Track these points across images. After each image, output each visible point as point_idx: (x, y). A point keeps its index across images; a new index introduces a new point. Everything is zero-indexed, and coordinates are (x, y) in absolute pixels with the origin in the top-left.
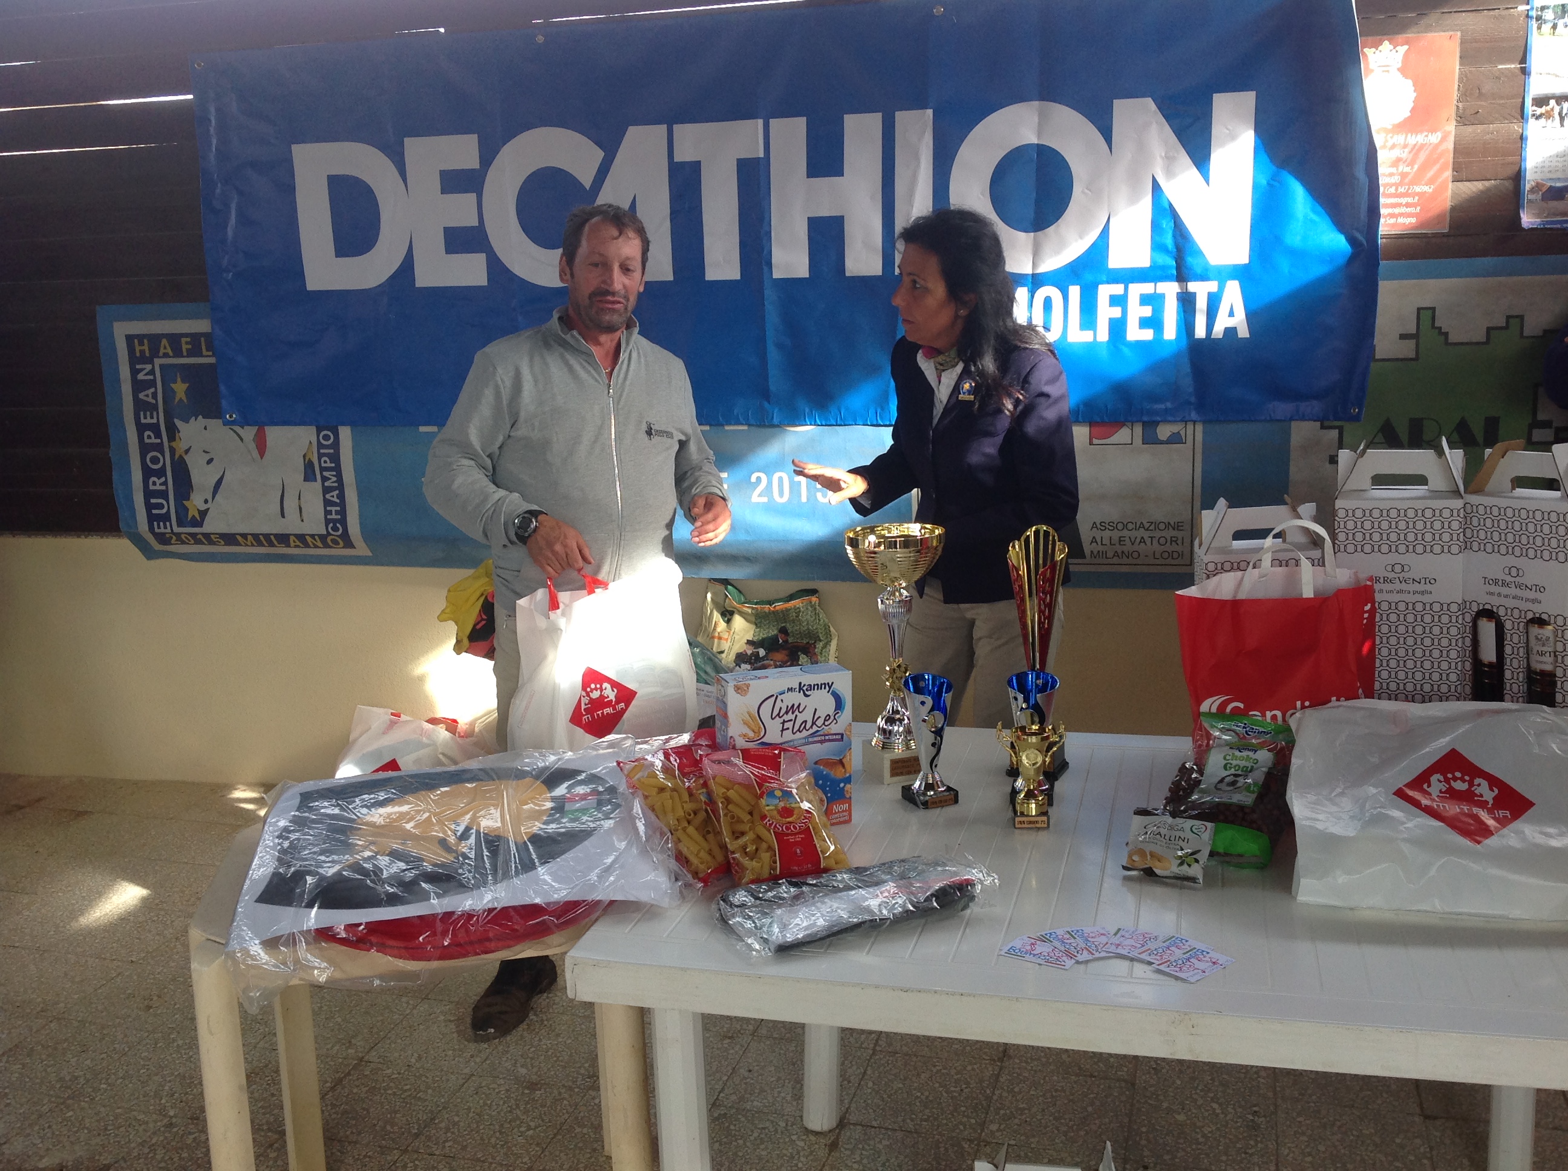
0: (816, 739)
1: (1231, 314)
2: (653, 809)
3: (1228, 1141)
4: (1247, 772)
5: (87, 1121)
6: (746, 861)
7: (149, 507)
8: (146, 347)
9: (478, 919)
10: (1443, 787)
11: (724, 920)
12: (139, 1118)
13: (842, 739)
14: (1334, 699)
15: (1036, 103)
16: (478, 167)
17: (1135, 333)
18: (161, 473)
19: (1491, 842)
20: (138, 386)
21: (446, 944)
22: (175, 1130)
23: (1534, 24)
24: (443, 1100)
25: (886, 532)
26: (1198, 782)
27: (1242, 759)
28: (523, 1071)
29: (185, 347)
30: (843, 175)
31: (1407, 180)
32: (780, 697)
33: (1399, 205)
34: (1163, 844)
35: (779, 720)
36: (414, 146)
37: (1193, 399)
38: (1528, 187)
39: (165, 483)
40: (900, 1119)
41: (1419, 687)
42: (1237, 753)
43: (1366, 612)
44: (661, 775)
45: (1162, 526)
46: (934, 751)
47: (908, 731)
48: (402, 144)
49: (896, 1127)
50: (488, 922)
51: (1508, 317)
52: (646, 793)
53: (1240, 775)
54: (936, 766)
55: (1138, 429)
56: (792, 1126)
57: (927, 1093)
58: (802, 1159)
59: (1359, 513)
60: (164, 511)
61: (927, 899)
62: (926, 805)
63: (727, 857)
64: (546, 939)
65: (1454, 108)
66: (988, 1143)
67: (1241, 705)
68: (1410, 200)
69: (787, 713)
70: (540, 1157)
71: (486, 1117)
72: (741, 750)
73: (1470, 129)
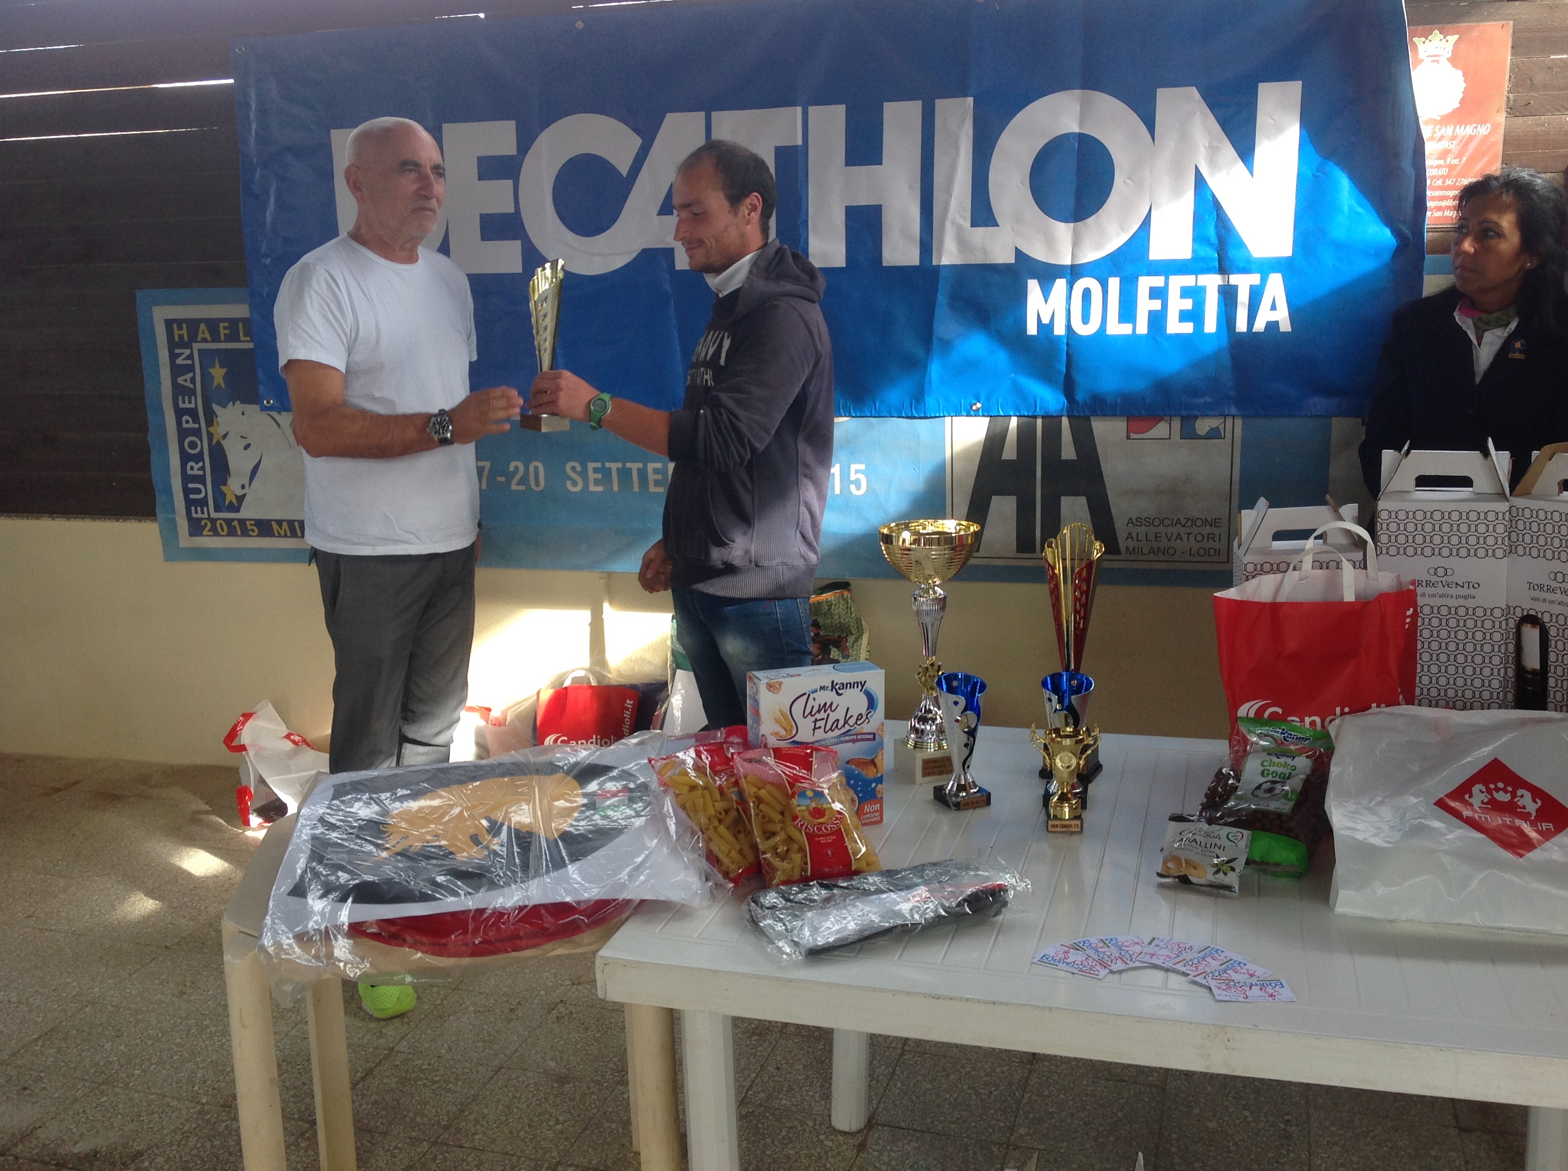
0: (847, 738)
1: (1273, 307)
2: (684, 807)
3: (1259, 1150)
4: (1285, 778)
5: (121, 1106)
6: (776, 862)
7: (187, 492)
8: (184, 332)
9: (509, 917)
10: (1485, 797)
11: (754, 922)
12: (171, 1104)
13: (874, 739)
14: (1374, 705)
15: (1078, 92)
16: (515, 152)
17: (1175, 326)
18: (199, 458)
19: (1532, 855)
20: (177, 371)
21: (477, 941)
22: (208, 1117)
24: (472, 1092)
25: (921, 527)
26: (1235, 788)
27: (1278, 765)
28: (552, 1064)
29: (223, 332)
30: (881, 164)
31: (1454, 173)
32: (812, 696)
33: (1446, 198)
34: (1199, 851)
35: (811, 719)
36: (452, 130)
37: (1233, 393)
39: (203, 468)
40: (929, 1120)
41: (1460, 693)
42: (1275, 759)
43: (1409, 617)
44: (692, 773)
45: (1199, 523)
46: (966, 751)
47: (941, 730)
48: (441, 128)
49: (924, 1129)
50: (520, 920)
52: (677, 792)
53: (1277, 782)
54: (968, 767)
55: (1176, 424)
56: (820, 1125)
57: (955, 1095)
58: (830, 1159)
59: (1402, 515)
60: (202, 495)
61: (959, 905)
62: (958, 806)
63: (757, 857)
64: (576, 938)
65: (1505, 99)
66: (1017, 1147)
67: (1280, 711)
69: (819, 711)
70: (568, 1152)
71: (515, 1110)
72: (774, 749)
73: (1520, 120)
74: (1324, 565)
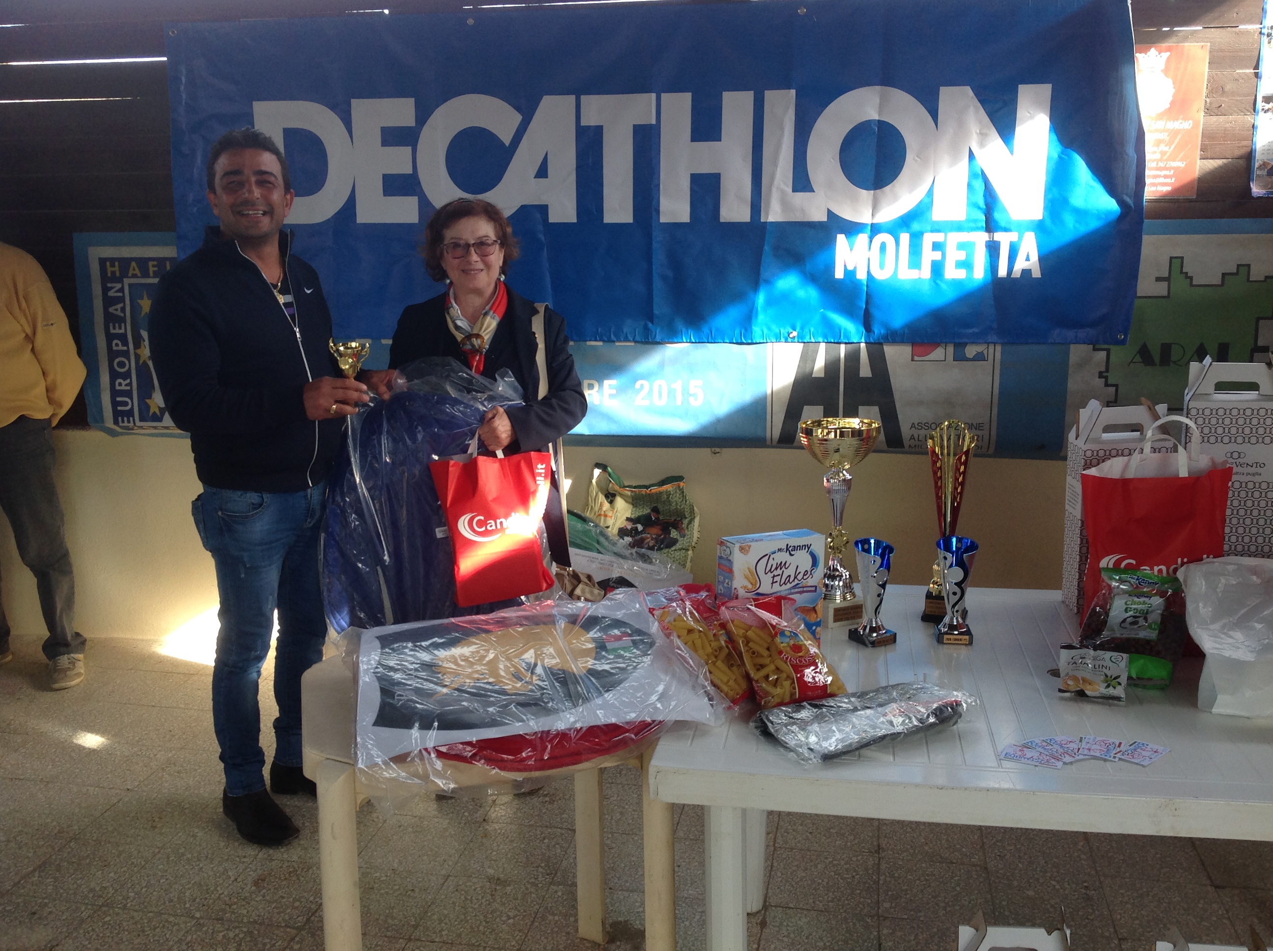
0: (796, 590)
1: (1028, 259)
4: (1145, 615)
5: (125, 924)
6: (770, 689)
7: (115, 404)
8: (116, 269)
9: (572, 736)
13: (815, 591)
14: (1205, 556)
15: (878, 88)
16: (414, 124)
17: (952, 273)
18: (127, 375)
20: (109, 302)
21: (546, 758)
23: (1265, 39)
24: (430, 897)
26: (1105, 622)
28: (491, 871)
29: (152, 270)
30: (720, 140)
31: (1165, 158)
32: (772, 556)
33: (1159, 176)
34: (1091, 671)
35: (770, 575)
36: (360, 107)
37: (994, 325)
38: (1257, 165)
39: (130, 384)
40: (811, 901)
42: (1136, 599)
44: (689, 619)
46: (877, 600)
48: (349, 105)
49: (808, 907)
50: (580, 739)
51: (1239, 266)
53: (1139, 617)
54: (879, 613)
55: (950, 349)
57: (826, 880)
59: (1207, 412)
60: (129, 407)
62: (874, 644)
63: (751, 685)
65: (1204, 101)
66: (885, 918)
67: (1134, 562)
68: (1167, 173)
69: (776, 569)
71: (470, 910)
73: (1214, 118)
74: (1157, 450)
